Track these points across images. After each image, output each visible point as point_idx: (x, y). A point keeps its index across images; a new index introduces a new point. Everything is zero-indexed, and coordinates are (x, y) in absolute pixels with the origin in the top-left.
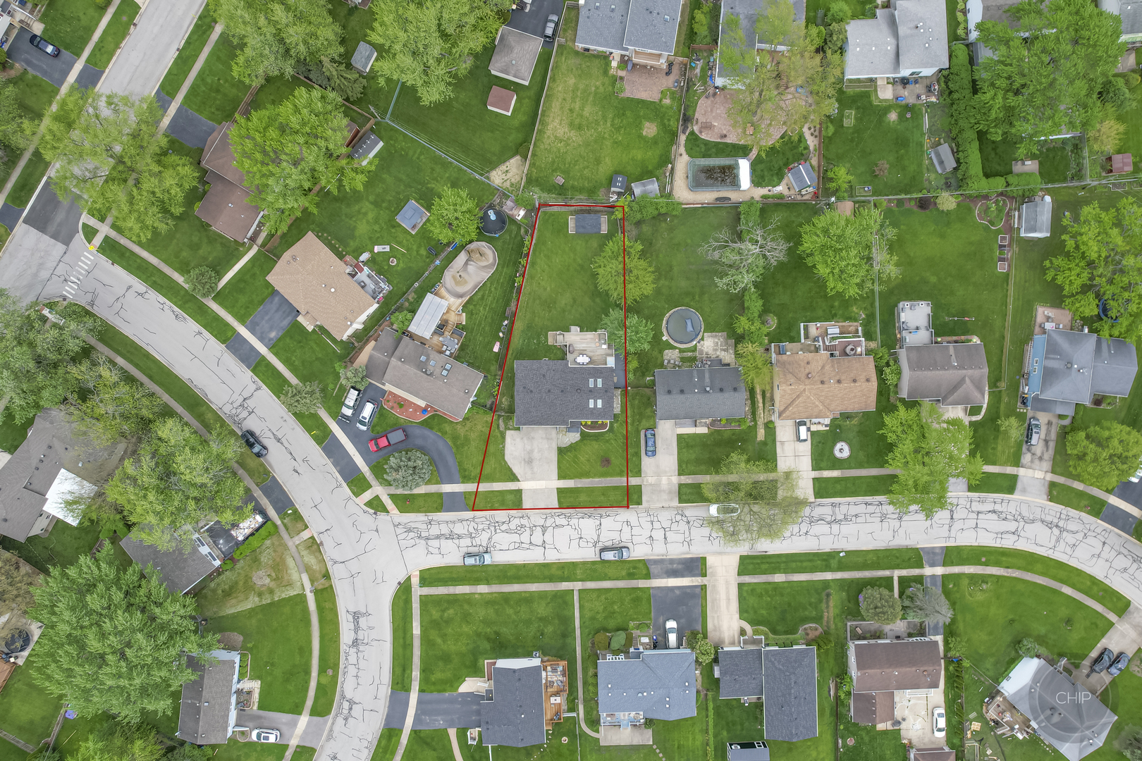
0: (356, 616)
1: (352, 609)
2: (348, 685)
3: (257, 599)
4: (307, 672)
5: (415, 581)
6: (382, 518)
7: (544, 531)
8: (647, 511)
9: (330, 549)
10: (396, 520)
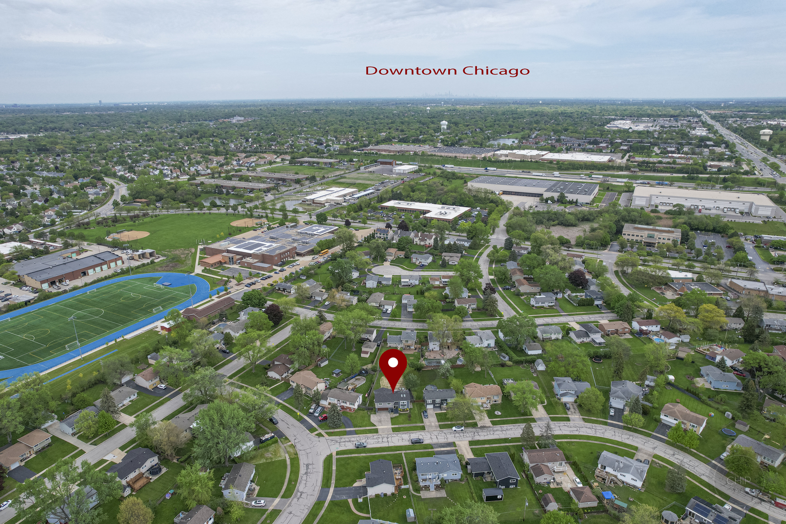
0: (307, 465)
1: (306, 463)
2: (301, 487)
3: (265, 460)
4: (283, 483)
5: (334, 454)
6: (321, 438)
7: (388, 438)
8: (428, 432)
9: (298, 447)
10: (327, 438)
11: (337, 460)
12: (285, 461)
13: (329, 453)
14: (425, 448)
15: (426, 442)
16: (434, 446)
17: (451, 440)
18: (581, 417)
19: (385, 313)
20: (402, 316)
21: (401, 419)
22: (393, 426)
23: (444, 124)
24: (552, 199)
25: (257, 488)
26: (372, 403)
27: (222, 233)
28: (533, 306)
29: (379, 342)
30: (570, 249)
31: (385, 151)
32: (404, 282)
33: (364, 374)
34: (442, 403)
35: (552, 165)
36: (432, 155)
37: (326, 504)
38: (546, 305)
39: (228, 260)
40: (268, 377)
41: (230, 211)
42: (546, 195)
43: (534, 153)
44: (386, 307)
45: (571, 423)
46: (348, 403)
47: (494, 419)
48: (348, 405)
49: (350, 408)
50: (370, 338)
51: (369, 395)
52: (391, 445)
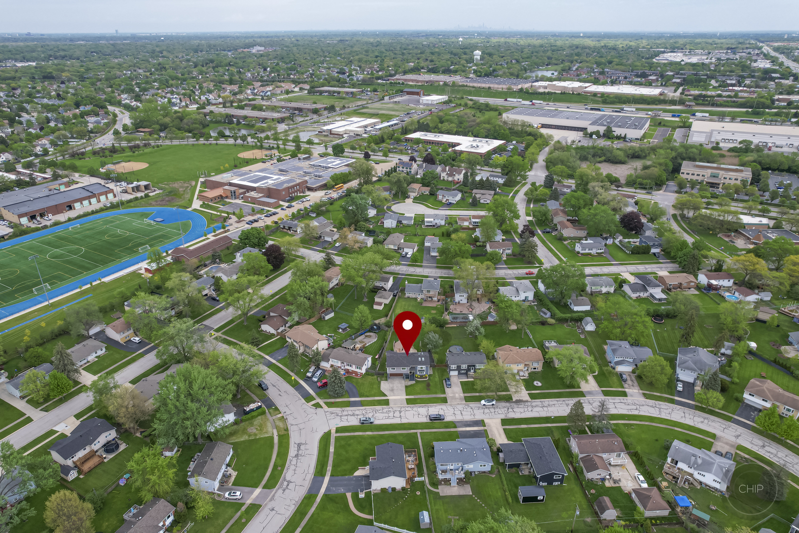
0: (299, 445)
1: (297, 442)
2: (288, 474)
3: (247, 437)
4: (266, 469)
5: (333, 431)
6: (319, 410)
7: (400, 412)
8: (451, 405)
9: (290, 420)
10: (326, 410)
11: (337, 439)
12: (272, 438)
13: (326, 430)
14: (447, 427)
15: (448, 418)
16: (457, 424)
17: (479, 416)
18: (641, 391)
19: (404, 257)
20: (424, 261)
21: (419, 387)
22: (408, 397)
23: (478, 54)
24: (597, 133)
25: (234, 474)
26: (383, 367)
27: (227, 165)
28: (578, 253)
29: (396, 292)
30: (620, 189)
31: (412, 81)
32: (428, 222)
33: (375, 330)
34: (468, 370)
35: (597, 99)
36: (463, 86)
37: (318, 499)
38: (594, 252)
39: (229, 195)
40: (262, 331)
41: (239, 141)
42: (591, 129)
43: (576, 84)
44: (406, 250)
45: (629, 399)
46: (354, 366)
47: (533, 392)
48: (353, 368)
49: (356, 373)
50: (384, 286)
51: (380, 357)
52: (404, 421)
